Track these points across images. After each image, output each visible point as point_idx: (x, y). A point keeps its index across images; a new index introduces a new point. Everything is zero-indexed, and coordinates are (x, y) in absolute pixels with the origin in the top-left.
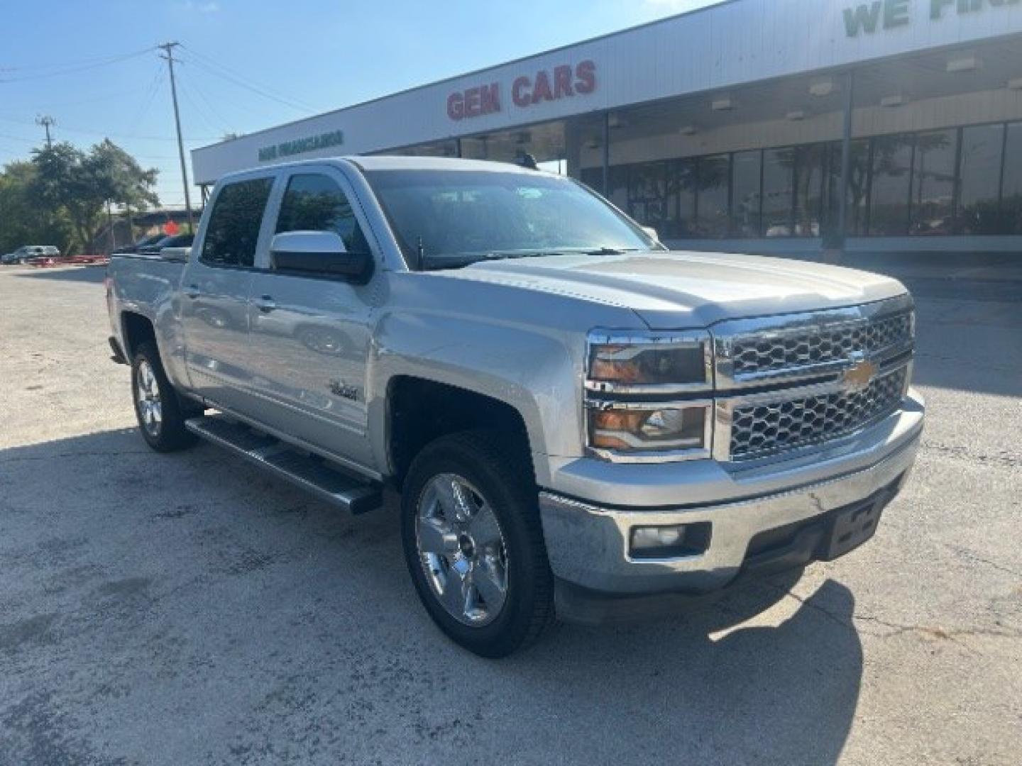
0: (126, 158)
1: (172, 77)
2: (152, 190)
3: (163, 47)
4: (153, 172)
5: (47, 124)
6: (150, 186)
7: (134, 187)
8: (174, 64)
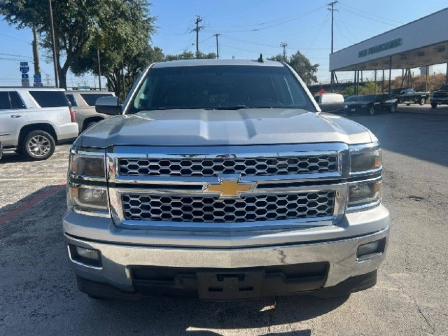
0: (305, 60)
1: (332, 18)
2: (315, 74)
3: (330, 5)
4: (316, 66)
5: (284, 46)
6: (314, 73)
7: (306, 73)
8: (334, 12)
